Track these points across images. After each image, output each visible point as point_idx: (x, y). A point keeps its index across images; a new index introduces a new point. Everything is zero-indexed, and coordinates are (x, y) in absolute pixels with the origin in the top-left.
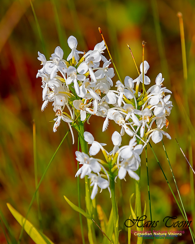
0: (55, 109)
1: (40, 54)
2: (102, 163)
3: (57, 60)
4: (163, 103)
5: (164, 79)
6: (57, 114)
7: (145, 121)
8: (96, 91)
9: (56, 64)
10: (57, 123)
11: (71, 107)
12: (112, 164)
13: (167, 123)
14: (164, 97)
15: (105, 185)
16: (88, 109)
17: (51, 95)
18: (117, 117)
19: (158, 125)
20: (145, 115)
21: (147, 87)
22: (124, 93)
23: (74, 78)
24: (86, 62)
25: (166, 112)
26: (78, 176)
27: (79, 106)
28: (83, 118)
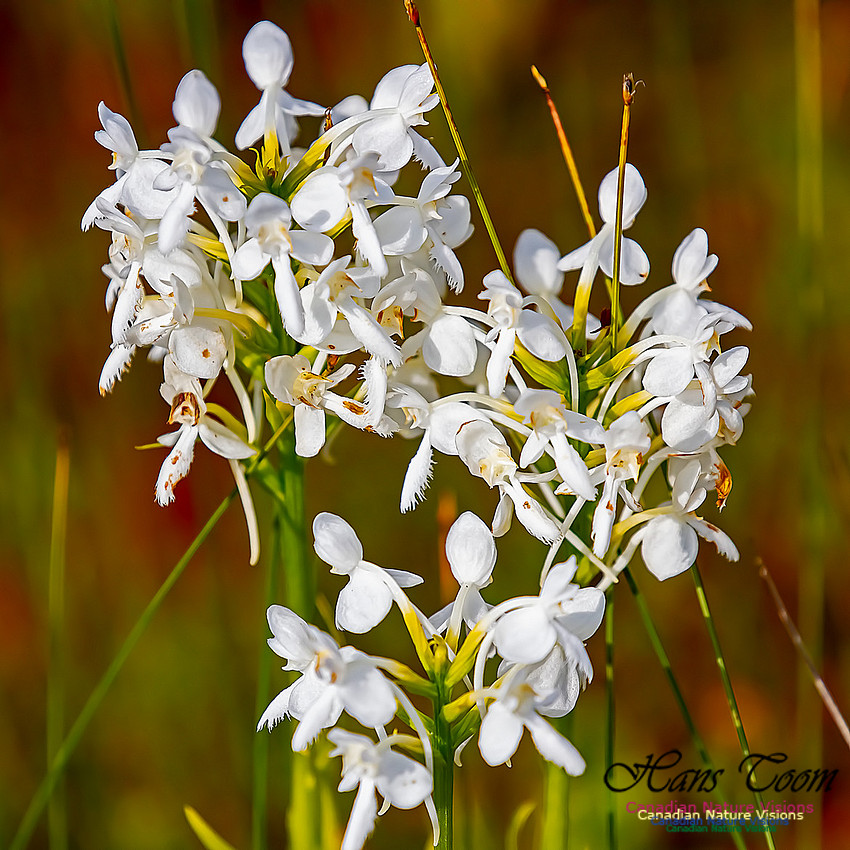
0: (169, 389)
1: (108, 117)
2: (401, 676)
3: (197, 157)
4: (709, 389)
5: (715, 259)
6: (176, 416)
7: (616, 476)
8: (381, 314)
9: (189, 177)
10: (177, 458)
11: (246, 376)
12: (449, 683)
13: (723, 481)
14: (715, 355)
15: (414, 789)
16: (336, 404)
17: (155, 324)
18: (478, 444)
19: (680, 492)
20: (618, 445)
21: (632, 297)
22: (519, 331)
23: (279, 249)
24: (342, 176)
25: (723, 427)
26: (270, 725)
27: (295, 388)
28: (310, 440)
